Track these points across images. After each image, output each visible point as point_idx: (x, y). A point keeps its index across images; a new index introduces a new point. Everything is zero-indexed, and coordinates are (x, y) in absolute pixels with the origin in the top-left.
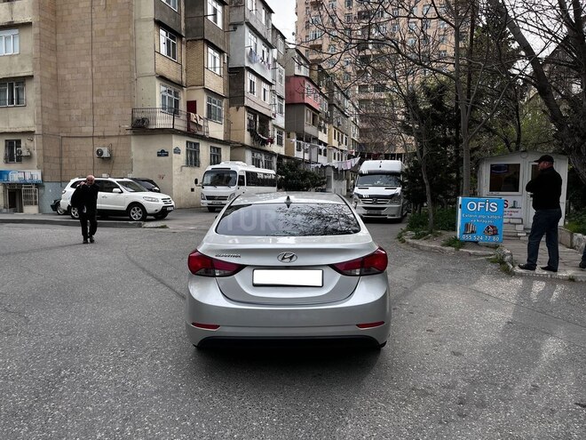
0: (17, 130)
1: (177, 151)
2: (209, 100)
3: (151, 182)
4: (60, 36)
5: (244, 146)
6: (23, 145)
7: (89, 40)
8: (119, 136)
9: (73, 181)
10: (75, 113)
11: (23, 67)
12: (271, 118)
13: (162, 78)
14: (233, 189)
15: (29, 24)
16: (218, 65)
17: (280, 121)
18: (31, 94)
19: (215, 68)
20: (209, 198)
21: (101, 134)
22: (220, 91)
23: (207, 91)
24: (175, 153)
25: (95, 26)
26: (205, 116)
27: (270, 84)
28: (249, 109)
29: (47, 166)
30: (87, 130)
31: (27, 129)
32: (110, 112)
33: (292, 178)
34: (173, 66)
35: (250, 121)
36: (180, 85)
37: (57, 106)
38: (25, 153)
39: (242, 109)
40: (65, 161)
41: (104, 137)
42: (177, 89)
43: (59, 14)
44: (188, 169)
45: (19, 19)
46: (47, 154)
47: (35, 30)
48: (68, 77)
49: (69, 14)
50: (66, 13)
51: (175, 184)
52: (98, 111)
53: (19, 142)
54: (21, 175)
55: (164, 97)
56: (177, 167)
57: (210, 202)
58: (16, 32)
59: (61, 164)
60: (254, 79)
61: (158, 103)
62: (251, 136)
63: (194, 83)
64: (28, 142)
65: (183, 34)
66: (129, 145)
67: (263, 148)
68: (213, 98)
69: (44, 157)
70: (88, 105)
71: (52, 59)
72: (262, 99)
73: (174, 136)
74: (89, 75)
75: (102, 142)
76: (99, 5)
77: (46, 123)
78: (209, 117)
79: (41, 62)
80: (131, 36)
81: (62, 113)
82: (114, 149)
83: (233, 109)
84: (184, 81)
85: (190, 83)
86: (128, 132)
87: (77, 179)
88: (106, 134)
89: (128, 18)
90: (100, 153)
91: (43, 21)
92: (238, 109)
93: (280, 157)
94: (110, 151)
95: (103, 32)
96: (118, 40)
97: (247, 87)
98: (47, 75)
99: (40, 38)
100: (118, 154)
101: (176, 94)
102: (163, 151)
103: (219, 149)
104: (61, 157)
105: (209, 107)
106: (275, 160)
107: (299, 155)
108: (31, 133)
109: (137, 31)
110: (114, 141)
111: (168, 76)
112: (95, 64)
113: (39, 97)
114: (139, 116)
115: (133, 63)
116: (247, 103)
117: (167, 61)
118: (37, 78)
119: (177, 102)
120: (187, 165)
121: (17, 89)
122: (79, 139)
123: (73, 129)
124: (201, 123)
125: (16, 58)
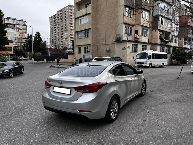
0: (87, 44)
1: (129, 47)
2: (143, 29)
3: (120, 58)
4: (98, 15)
5: (157, 44)
6: (88, 48)
7: (105, 15)
8: (112, 44)
9: (95, 58)
10: (101, 38)
11: (89, 26)
12: (171, 33)
13: (125, 24)
14: (146, 60)
15: (90, 13)
16: (147, 16)
17: (176, 33)
18: (90, 33)
19: (146, 17)
20: (138, 63)
21: (107, 44)
22: (147, 25)
23: (142, 26)
24: (128, 48)
25: (107, 11)
26: (141, 35)
27: (171, 20)
28: (160, 31)
29: (94, 54)
30: (104, 43)
31: (89, 44)
32: (110, 37)
33: (179, 55)
34: (130, 19)
35: (161, 35)
36: (132, 25)
37: (97, 36)
38: (88, 50)
39: (157, 31)
40: (98, 52)
41: (108, 44)
42: (131, 27)
43: (98, 9)
44: (133, 53)
45: (88, 12)
46: (94, 50)
47: (91, 15)
48: (100, 27)
49: (101, 8)
50: (100, 8)
51: (128, 58)
52: (107, 37)
53: (87, 47)
54: (87, 57)
55: (126, 30)
56: (128, 53)
57: (138, 64)
58: (87, 16)
59: (97, 53)
60: (163, 19)
61: (124, 32)
62: (161, 40)
63: (137, 24)
64: (89, 47)
65: (135, 8)
66: (114, 46)
67: (166, 44)
68: (144, 28)
69: (93, 51)
70: (104, 35)
71: (96, 23)
72: (167, 26)
73: (128, 43)
74: (105, 26)
75: (107, 46)
76: (108, 4)
77: (94, 41)
78: (142, 35)
79: (93, 24)
80: (117, 12)
81: (98, 38)
82: (110, 48)
83: (154, 31)
84: (134, 23)
85: (136, 24)
86: (115, 42)
87: (96, 58)
88: (109, 43)
89: (116, 6)
90: (106, 49)
91: (94, 12)
92: (155, 31)
93: (174, 48)
94: (109, 49)
95: (109, 12)
96: (113, 14)
97: (160, 22)
98: (94, 27)
99: (93, 17)
100: (111, 49)
101: (131, 28)
102: (124, 48)
103: (146, 46)
104: (97, 51)
105: (142, 32)
106: (171, 49)
107: (185, 46)
108: (90, 45)
109: (119, 10)
110: (111, 45)
111: (128, 22)
112: (107, 22)
113: (92, 34)
114: (118, 37)
115: (117, 20)
116: (159, 28)
117: (128, 18)
118: (92, 29)
119: (131, 31)
120: (132, 52)
121: (87, 32)
122: (102, 46)
123: (100, 43)
124: (138, 37)
125: (87, 23)
